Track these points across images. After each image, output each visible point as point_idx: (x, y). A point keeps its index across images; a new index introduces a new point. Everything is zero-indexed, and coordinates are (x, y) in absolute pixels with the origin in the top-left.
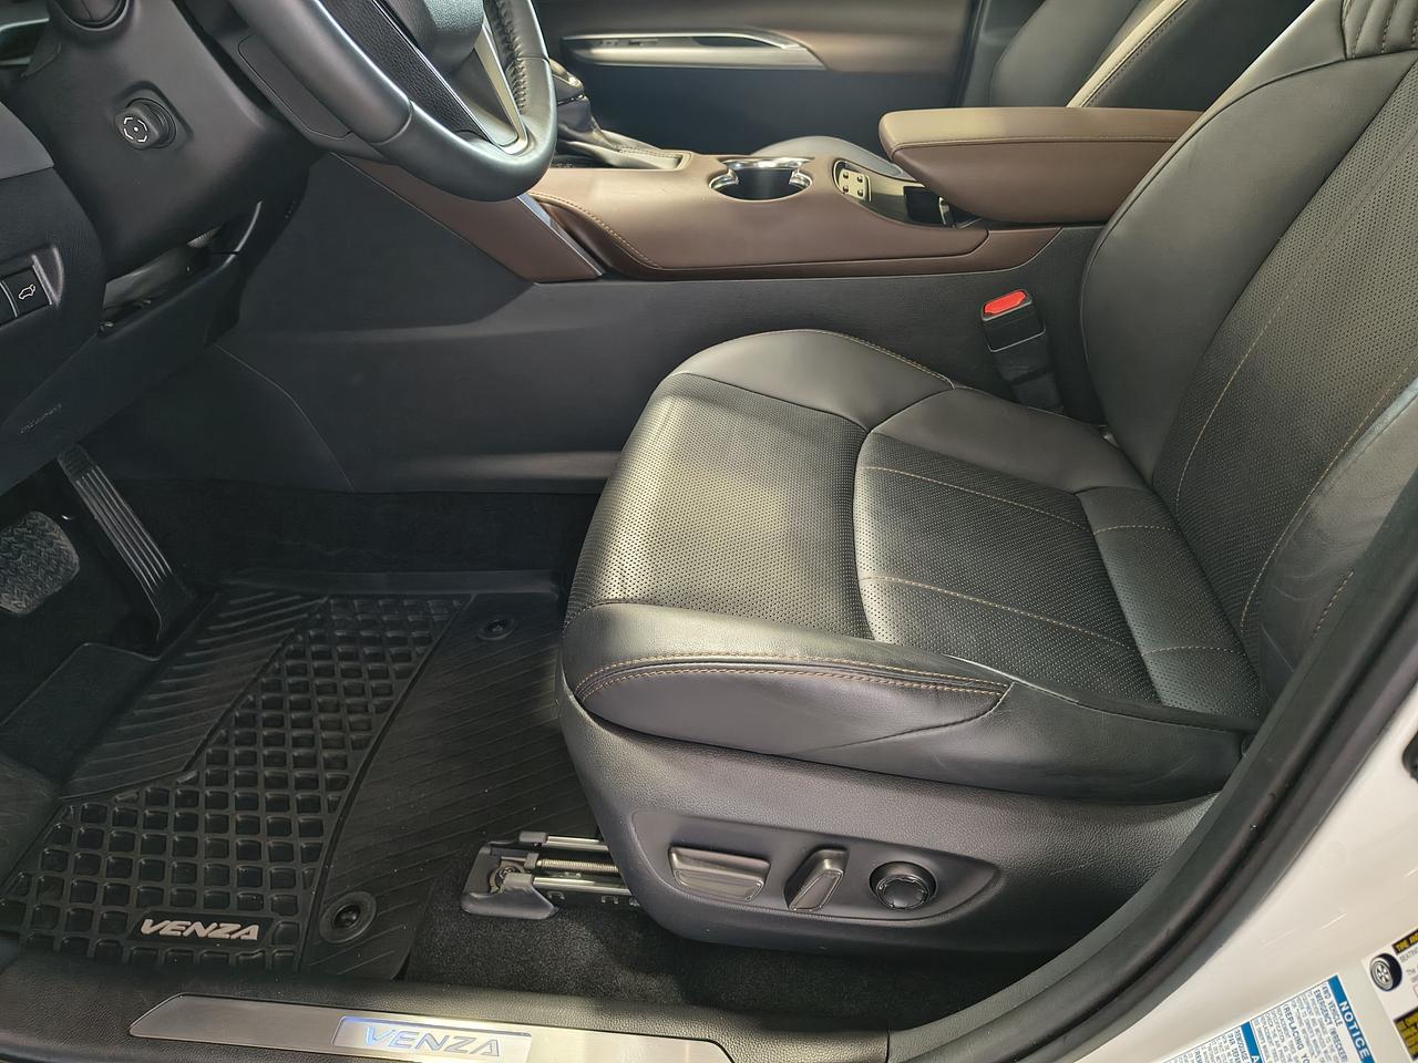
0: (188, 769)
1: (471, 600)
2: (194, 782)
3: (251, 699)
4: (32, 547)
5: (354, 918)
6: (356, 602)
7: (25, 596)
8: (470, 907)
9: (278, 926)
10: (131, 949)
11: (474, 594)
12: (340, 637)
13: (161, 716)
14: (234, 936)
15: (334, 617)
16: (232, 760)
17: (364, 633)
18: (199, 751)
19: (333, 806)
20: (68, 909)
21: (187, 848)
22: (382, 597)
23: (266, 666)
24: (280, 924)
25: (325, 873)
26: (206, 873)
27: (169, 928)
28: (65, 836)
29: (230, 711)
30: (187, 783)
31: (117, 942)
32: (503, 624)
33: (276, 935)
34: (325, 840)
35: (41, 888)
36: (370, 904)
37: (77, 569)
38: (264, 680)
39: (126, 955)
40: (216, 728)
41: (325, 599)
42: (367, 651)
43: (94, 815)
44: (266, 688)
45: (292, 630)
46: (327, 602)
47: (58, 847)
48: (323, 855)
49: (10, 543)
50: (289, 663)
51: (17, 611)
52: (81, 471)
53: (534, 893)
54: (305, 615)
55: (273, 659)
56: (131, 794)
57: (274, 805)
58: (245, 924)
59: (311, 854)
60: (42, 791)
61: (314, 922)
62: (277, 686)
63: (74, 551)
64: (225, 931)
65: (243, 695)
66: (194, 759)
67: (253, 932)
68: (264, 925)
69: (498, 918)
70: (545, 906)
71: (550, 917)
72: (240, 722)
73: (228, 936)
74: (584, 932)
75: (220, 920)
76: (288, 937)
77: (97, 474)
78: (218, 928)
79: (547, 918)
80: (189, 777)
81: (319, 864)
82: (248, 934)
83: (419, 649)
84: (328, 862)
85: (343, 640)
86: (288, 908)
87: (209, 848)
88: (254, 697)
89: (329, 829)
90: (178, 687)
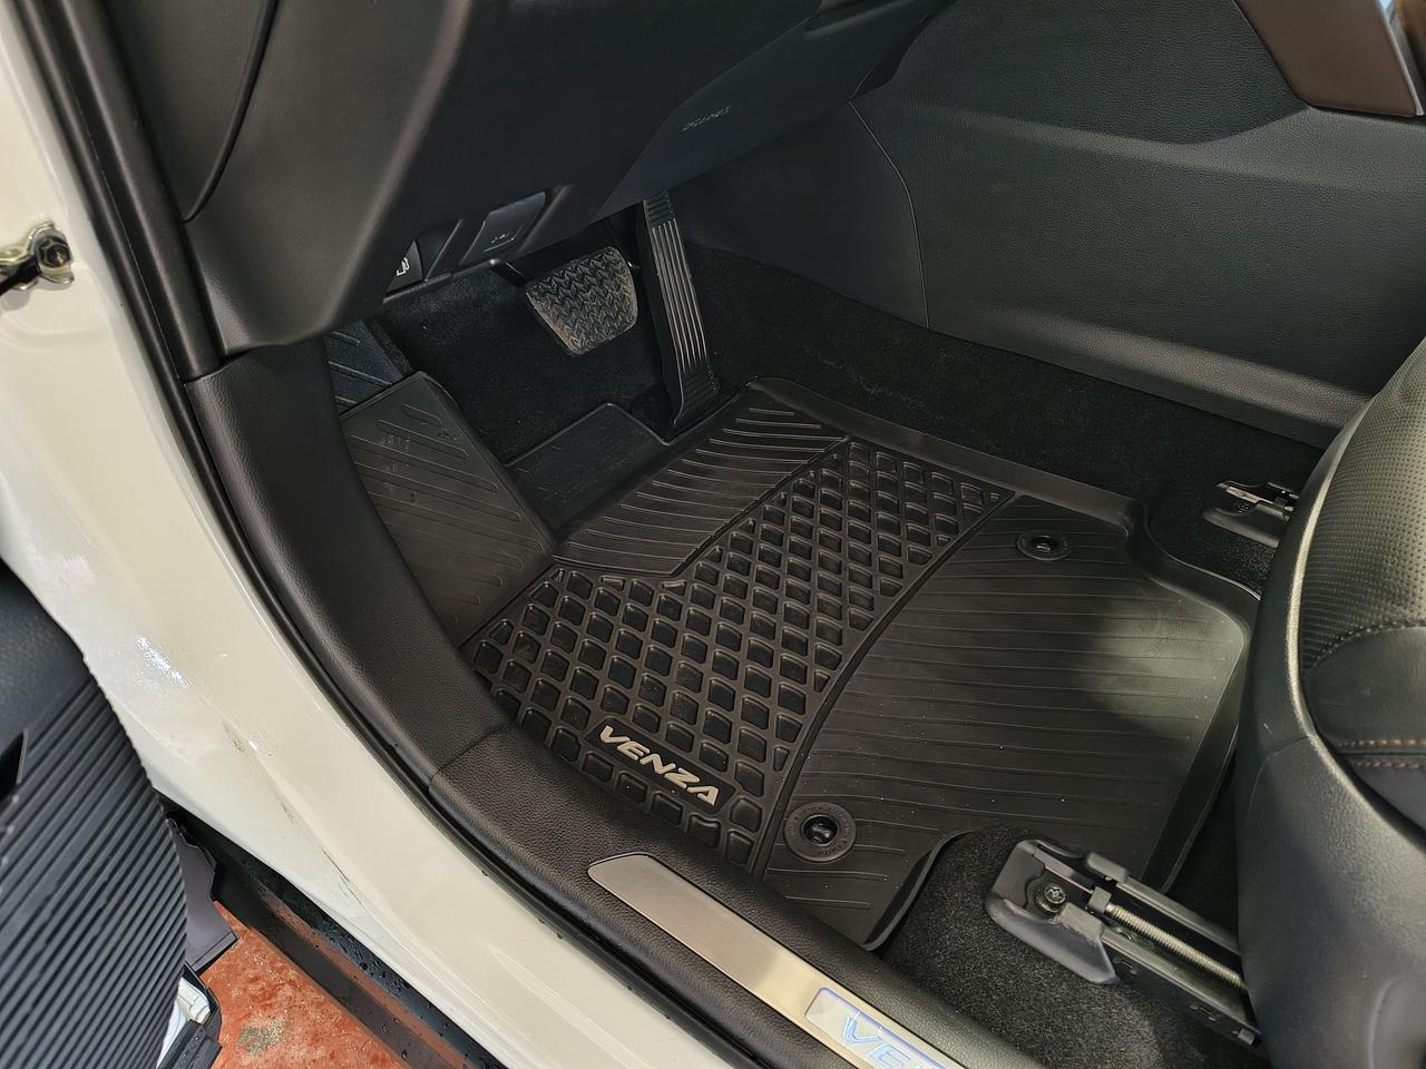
0: (675, 575)
1: (1012, 500)
2: (681, 591)
3: (751, 523)
4: (601, 286)
5: (827, 835)
6: (878, 455)
7: (583, 335)
8: (999, 916)
9: (739, 800)
10: (588, 752)
11: (1019, 493)
12: (856, 489)
13: (663, 507)
14: (691, 790)
15: (852, 463)
16: (721, 583)
17: (880, 494)
18: (691, 560)
19: (821, 684)
20: (539, 678)
21: (662, 664)
22: (910, 459)
23: (773, 492)
24: (742, 799)
25: (800, 763)
26: (674, 701)
27: (628, 747)
28: (550, 597)
29: (727, 527)
30: (670, 589)
31: (576, 737)
32: (1054, 544)
33: (735, 811)
34: (806, 721)
35: (520, 643)
36: (848, 827)
37: (634, 323)
38: (767, 507)
39: (582, 759)
40: (710, 542)
41: (845, 439)
42: (882, 515)
43: (580, 587)
44: (768, 517)
45: (805, 462)
46: (846, 443)
47: (543, 608)
48: (801, 738)
49: (584, 274)
50: (796, 498)
51: (571, 347)
52: (660, 219)
53: (1098, 948)
54: (822, 451)
55: (780, 486)
56: (617, 579)
57: (756, 654)
58: (705, 780)
59: (788, 732)
60: (541, 541)
61: (781, 815)
62: (780, 520)
63: (635, 302)
64: (683, 778)
65: (744, 515)
66: (685, 565)
67: (711, 795)
68: (725, 793)
69: (1034, 950)
70: (1103, 968)
71: (1104, 985)
72: (736, 544)
73: (685, 786)
74: (1146, 1028)
75: (682, 764)
76: (749, 819)
77: (673, 226)
78: (675, 771)
79: (1101, 985)
80: (675, 584)
81: (795, 748)
82: (706, 794)
83: (942, 537)
84: (806, 748)
85: (856, 493)
86: (755, 785)
87: (683, 673)
88: (754, 522)
89: (812, 711)
90: (682, 482)
